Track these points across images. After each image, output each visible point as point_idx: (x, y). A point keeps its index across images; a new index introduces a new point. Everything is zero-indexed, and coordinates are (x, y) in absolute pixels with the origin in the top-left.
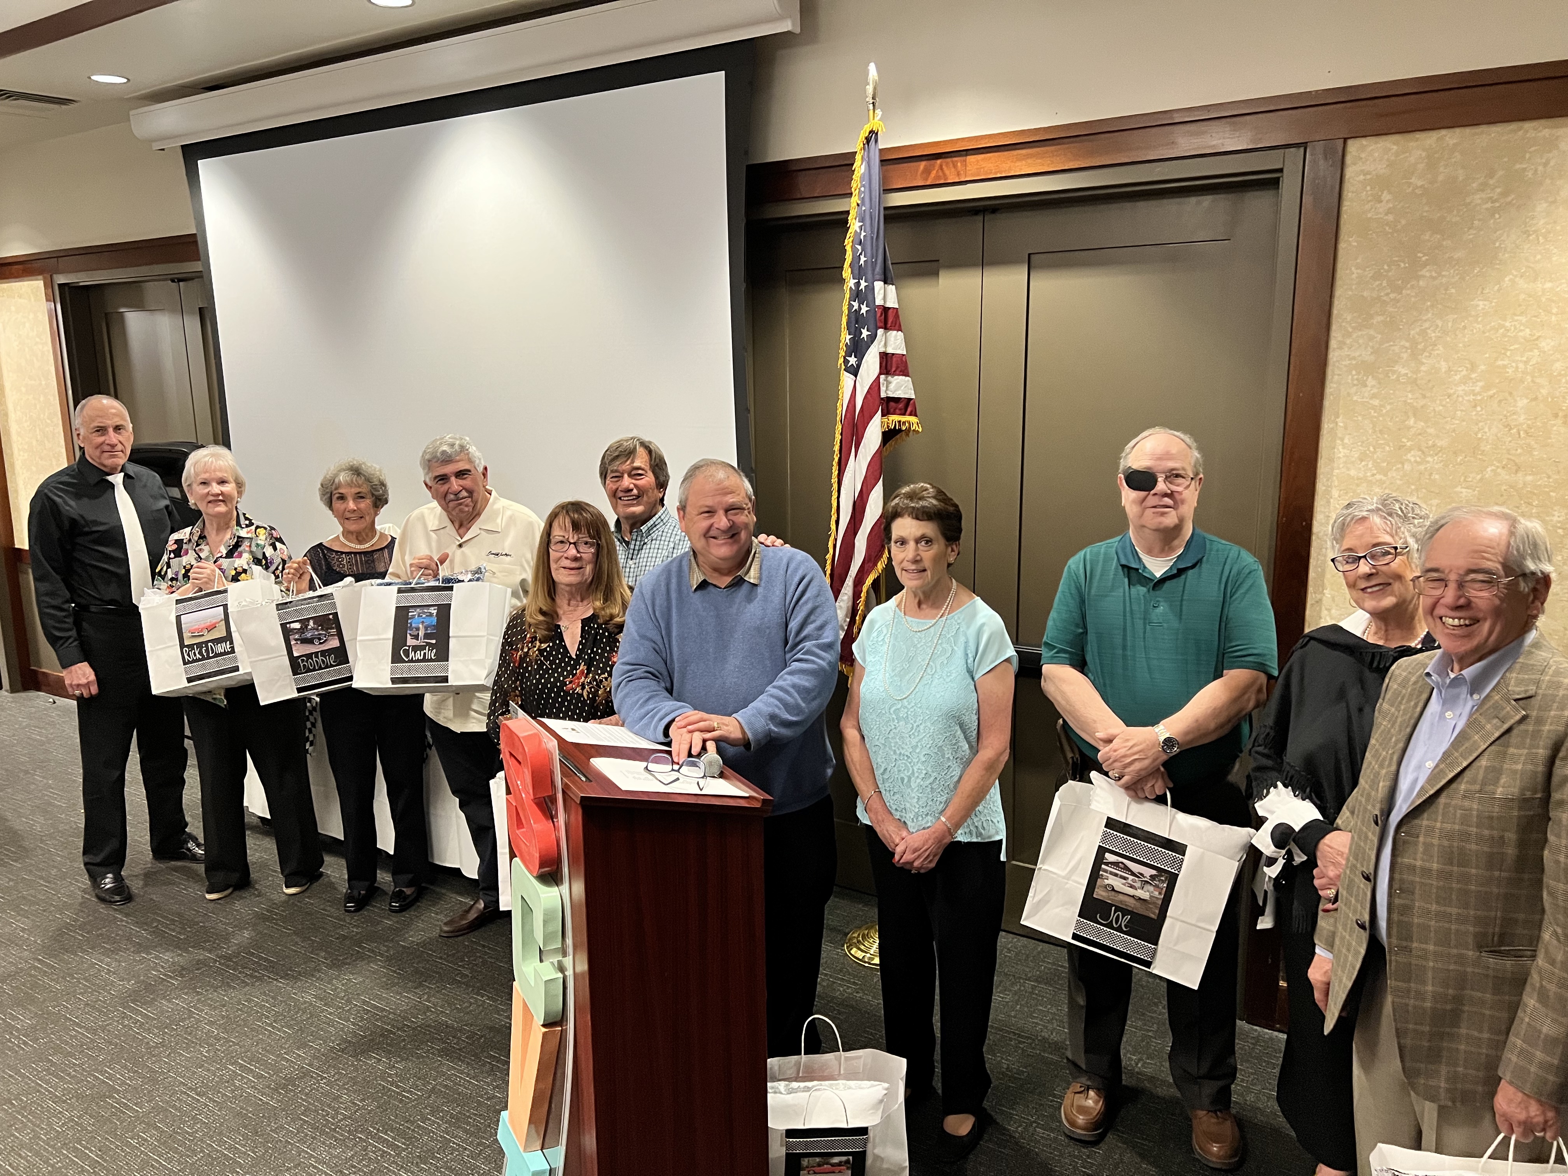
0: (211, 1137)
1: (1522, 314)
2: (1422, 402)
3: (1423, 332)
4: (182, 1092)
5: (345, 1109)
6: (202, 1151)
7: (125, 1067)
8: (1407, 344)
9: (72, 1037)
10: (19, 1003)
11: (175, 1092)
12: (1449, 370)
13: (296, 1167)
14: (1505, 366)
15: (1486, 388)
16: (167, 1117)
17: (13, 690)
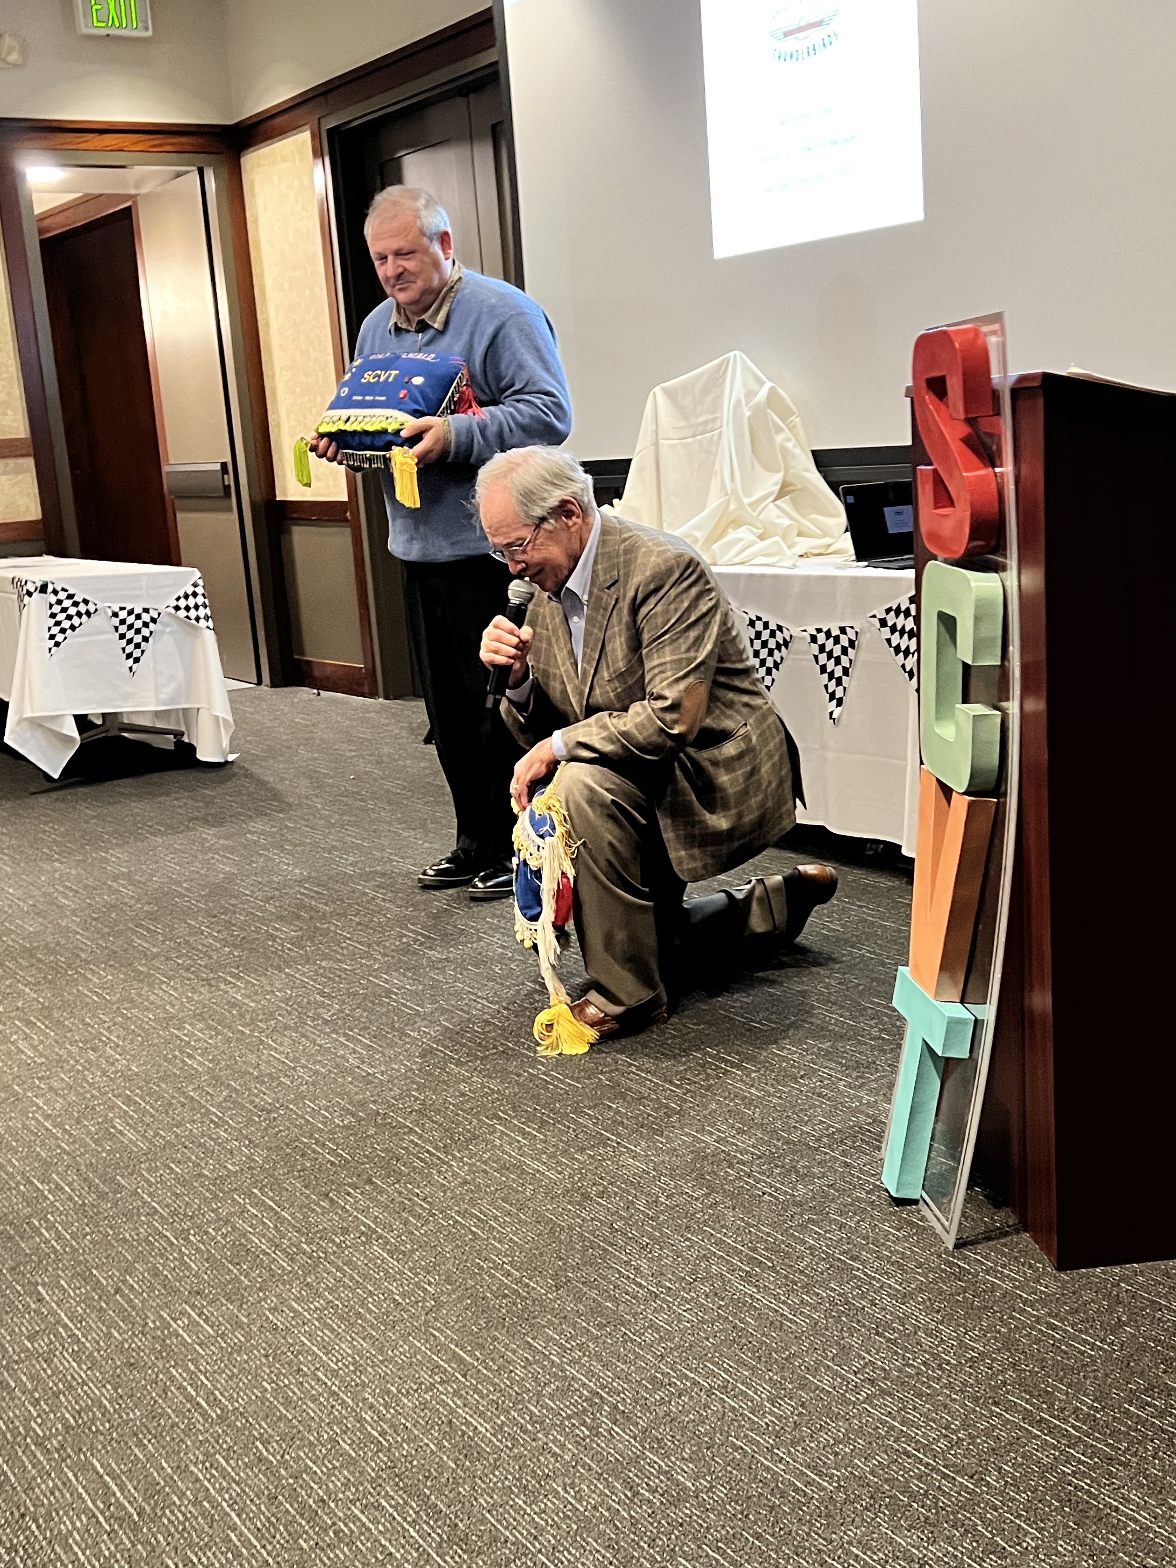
0: (506, 1039)
4: (470, 999)
5: (675, 1029)
6: (495, 1047)
7: (405, 976)
9: (342, 948)
10: (281, 918)
11: (462, 999)
13: (612, 1071)
16: (453, 1017)
17: (274, 685)
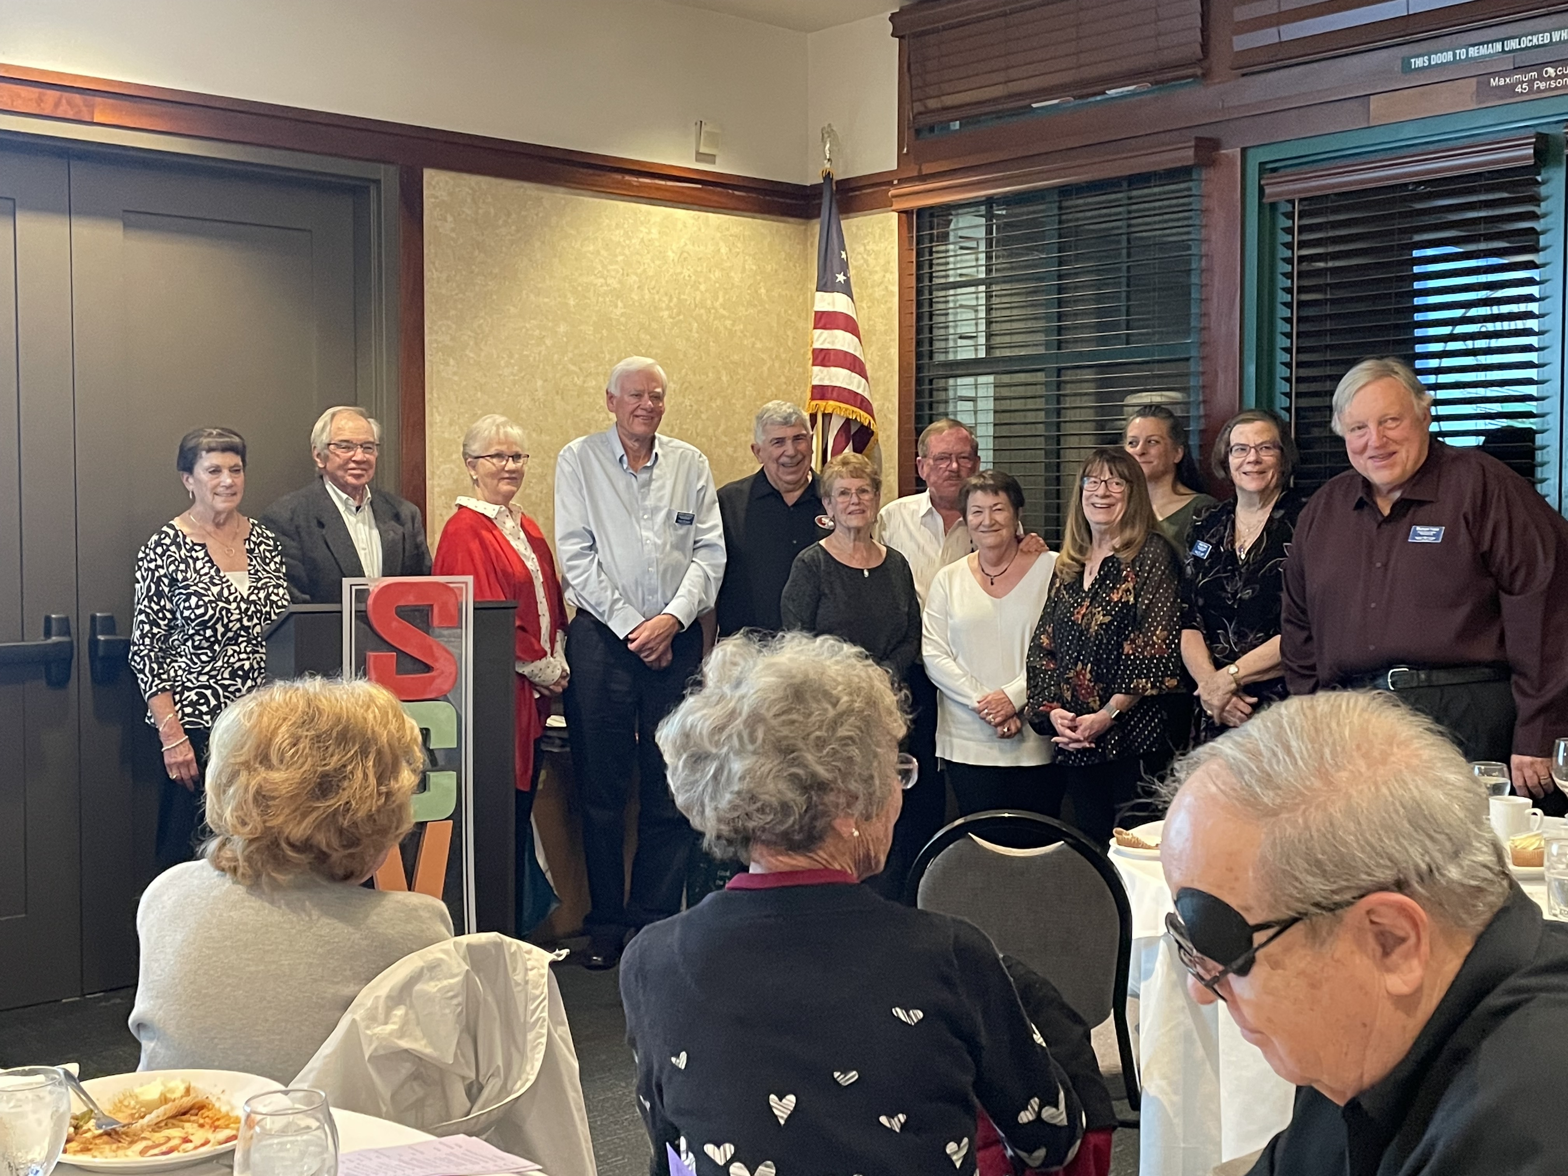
1: (534, 319)
2: (483, 380)
3: (480, 326)
8: (472, 334)
12: (498, 357)
14: (527, 356)
15: (520, 370)
